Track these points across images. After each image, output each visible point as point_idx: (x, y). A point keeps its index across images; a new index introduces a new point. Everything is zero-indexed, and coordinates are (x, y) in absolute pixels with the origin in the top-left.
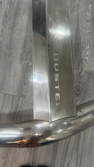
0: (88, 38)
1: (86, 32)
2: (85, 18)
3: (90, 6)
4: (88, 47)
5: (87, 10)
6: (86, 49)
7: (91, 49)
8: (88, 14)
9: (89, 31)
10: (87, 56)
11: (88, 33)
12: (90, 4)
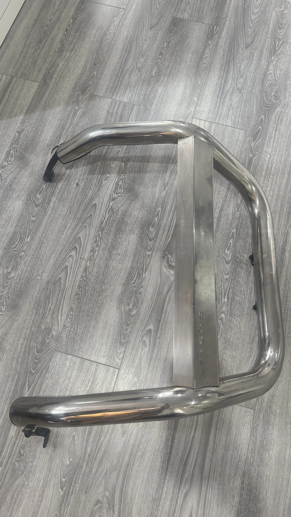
0: (226, 286)
1: (224, 278)
2: (224, 257)
3: (231, 241)
4: (226, 300)
5: (227, 246)
6: (223, 302)
7: (229, 304)
8: (228, 252)
9: (228, 276)
10: (224, 312)
11: (227, 279)
12: (231, 238)
